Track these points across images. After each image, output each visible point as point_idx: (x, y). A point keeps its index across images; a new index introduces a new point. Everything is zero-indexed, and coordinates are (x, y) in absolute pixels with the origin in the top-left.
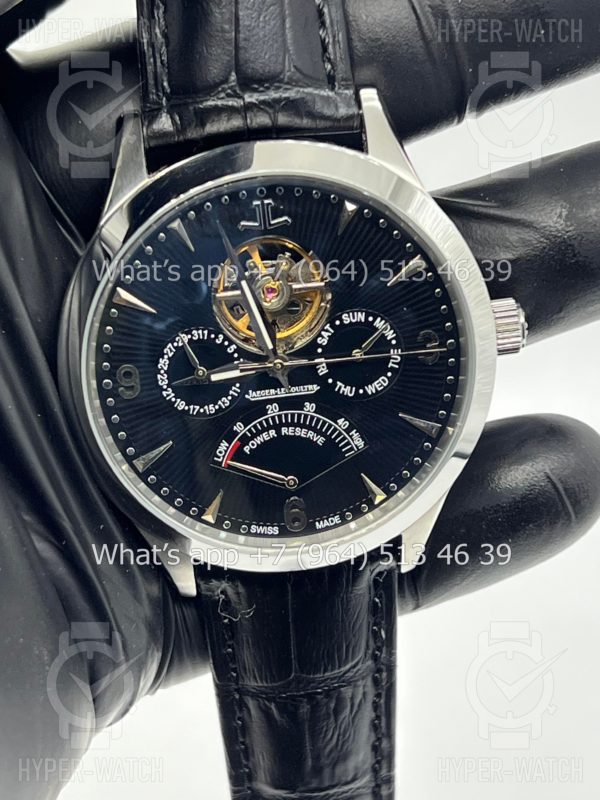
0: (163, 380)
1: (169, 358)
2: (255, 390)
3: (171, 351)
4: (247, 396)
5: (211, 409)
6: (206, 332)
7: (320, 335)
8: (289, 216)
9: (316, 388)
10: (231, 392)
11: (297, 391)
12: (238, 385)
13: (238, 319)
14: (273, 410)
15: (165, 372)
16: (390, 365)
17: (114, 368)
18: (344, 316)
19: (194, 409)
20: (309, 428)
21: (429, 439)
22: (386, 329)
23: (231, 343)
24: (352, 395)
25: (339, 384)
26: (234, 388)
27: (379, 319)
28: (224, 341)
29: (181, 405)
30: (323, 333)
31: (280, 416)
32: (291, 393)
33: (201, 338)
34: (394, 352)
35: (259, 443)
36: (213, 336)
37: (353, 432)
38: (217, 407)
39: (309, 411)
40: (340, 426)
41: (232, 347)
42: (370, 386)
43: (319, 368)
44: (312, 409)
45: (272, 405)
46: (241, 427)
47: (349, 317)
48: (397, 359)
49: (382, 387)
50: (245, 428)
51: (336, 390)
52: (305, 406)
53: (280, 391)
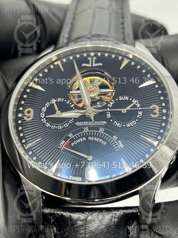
0: (43, 115)
1: (46, 108)
2: (79, 122)
3: (48, 105)
4: (76, 123)
6: (63, 99)
8: (102, 63)
9: (105, 122)
11: (97, 123)
12: (73, 119)
14: (86, 130)
15: (44, 112)
16: (138, 116)
18: (120, 97)
19: (53, 127)
20: (100, 138)
22: (137, 103)
23: (73, 103)
24: (120, 126)
25: (115, 122)
26: (71, 120)
27: (134, 100)
28: (70, 103)
29: (48, 125)
30: (110, 103)
31: (88, 132)
32: (95, 123)
33: (61, 101)
34: (139, 112)
35: (78, 142)
36: (65, 101)
37: (119, 141)
38: (63, 127)
39: (101, 131)
40: (114, 139)
41: (72, 105)
42: (128, 124)
43: (107, 116)
44: (102, 131)
45: (86, 128)
46: (71, 135)
47: (122, 98)
48: (141, 115)
49: (133, 125)
50: (73, 136)
51: (114, 124)
52: (100, 129)
53: (90, 122)
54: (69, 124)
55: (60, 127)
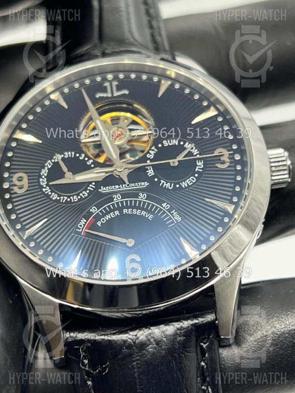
0: (43, 182)
1: (48, 169)
2: (105, 186)
3: (50, 164)
6: (73, 153)
7: (148, 153)
9: (146, 184)
10: (89, 188)
12: (93, 184)
14: (117, 198)
15: (45, 177)
16: (197, 170)
18: (164, 142)
19: (63, 199)
20: (142, 209)
22: (192, 148)
23: (89, 158)
24: (171, 188)
25: (162, 181)
26: (91, 185)
27: (187, 143)
28: (84, 157)
29: (55, 197)
30: (150, 152)
31: (122, 202)
33: (70, 156)
34: (199, 162)
35: (108, 219)
36: (78, 155)
37: (173, 211)
38: (79, 197)
39: (142, 199)
40: (164, 208)
41: (90, 161)
42: (183, 183)
43: (148, 173)
44: (144, 197)
45: (116, 195)
46: (95, 209)
47: (167, 142)
48: (201, 166)
49: (192, 183)
50: (98, 210)
51: (160, 185)
52: (139, 196)
53: (122, 186)
54: (88, 191)
55: (75, 198)
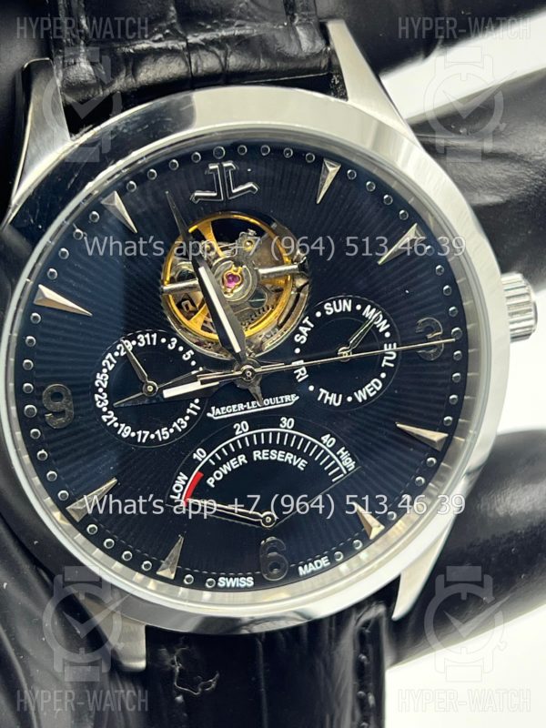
0: (101, 401)
1: (109, 372)
2: (218, 406)
3: (111, 363)
4: (209, 415)
5: (164, 434)
6: (154, 336)
7: (297, 331)
8: (256, 182)
9: (293, 398)
10: (189, 411)
11: (272, 403)
12: (197, 401)
13: (189, 318)
14: (242, 429)
15: (105, 390)
16: (384, 363)
17: (39, 389)
18: (327, 306)
19: (143, 435)
20: (287, 449)
21: (434, 453)
22: (377, 319)
23: (187, 348)
24: (339, 404)
25: (323, 391)
26: (192, 405)
27: (369, 307)
28: (177, 346)
29: (126, 431)
30: (301, 328)
31: (250, 437)
32: (264, 406)
33: (149, 343)
34: (388, 347)
36: (163, 340)
37: (341, 451)
38: (172, 431)
39: (286, 428)
40: (325, 445)
41: (188, 353)
42: (360, 391)
43: (297, 374)
44: (290, 425)
45: (240, 423)
46: (202, 454)
47: (332, 306)
48: (391, 356)
49: (375, 392)
50: (207, 454)
51: (319, 399)
52: (281, 422)
53: (250, 405)
55: (163, 433)
